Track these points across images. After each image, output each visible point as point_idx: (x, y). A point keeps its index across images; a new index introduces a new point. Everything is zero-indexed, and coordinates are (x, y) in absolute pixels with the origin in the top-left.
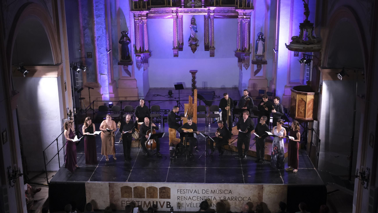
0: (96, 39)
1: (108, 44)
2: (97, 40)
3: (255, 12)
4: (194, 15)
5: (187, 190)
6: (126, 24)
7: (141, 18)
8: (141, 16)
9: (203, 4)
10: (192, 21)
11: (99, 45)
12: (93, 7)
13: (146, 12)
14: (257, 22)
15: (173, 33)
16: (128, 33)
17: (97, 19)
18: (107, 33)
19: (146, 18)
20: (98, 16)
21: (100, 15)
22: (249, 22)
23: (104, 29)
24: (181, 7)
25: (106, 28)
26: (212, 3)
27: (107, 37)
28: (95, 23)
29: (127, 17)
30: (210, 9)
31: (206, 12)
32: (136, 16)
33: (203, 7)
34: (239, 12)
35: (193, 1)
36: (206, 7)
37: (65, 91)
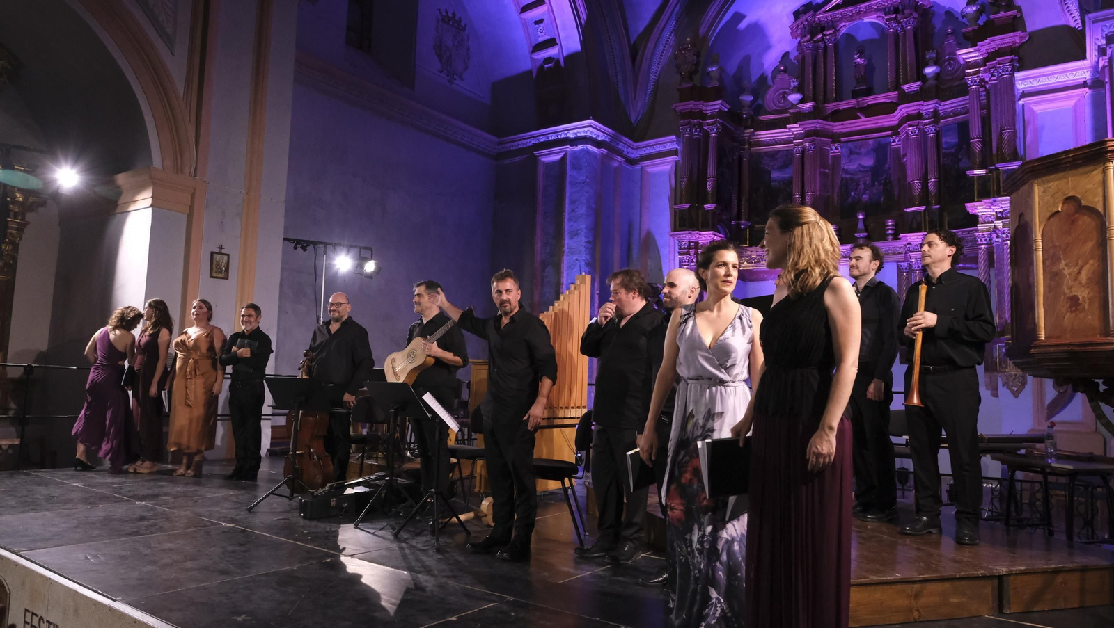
5: (49, 623)
8: (696, 246)
9: (890, 232)
17: (571, 242)
20: (574, 234)
21: (579, 232)
23: (583, 263)
25: (587, 264)
26: (915, 226)
28: (566, 251)
30: (909, 240)
31: (899, 253)
32: (682, 247)
33: (890, 237)
34: (977, 211)
35: (861, 225)
36: (900, 239)
37: (211, 276)
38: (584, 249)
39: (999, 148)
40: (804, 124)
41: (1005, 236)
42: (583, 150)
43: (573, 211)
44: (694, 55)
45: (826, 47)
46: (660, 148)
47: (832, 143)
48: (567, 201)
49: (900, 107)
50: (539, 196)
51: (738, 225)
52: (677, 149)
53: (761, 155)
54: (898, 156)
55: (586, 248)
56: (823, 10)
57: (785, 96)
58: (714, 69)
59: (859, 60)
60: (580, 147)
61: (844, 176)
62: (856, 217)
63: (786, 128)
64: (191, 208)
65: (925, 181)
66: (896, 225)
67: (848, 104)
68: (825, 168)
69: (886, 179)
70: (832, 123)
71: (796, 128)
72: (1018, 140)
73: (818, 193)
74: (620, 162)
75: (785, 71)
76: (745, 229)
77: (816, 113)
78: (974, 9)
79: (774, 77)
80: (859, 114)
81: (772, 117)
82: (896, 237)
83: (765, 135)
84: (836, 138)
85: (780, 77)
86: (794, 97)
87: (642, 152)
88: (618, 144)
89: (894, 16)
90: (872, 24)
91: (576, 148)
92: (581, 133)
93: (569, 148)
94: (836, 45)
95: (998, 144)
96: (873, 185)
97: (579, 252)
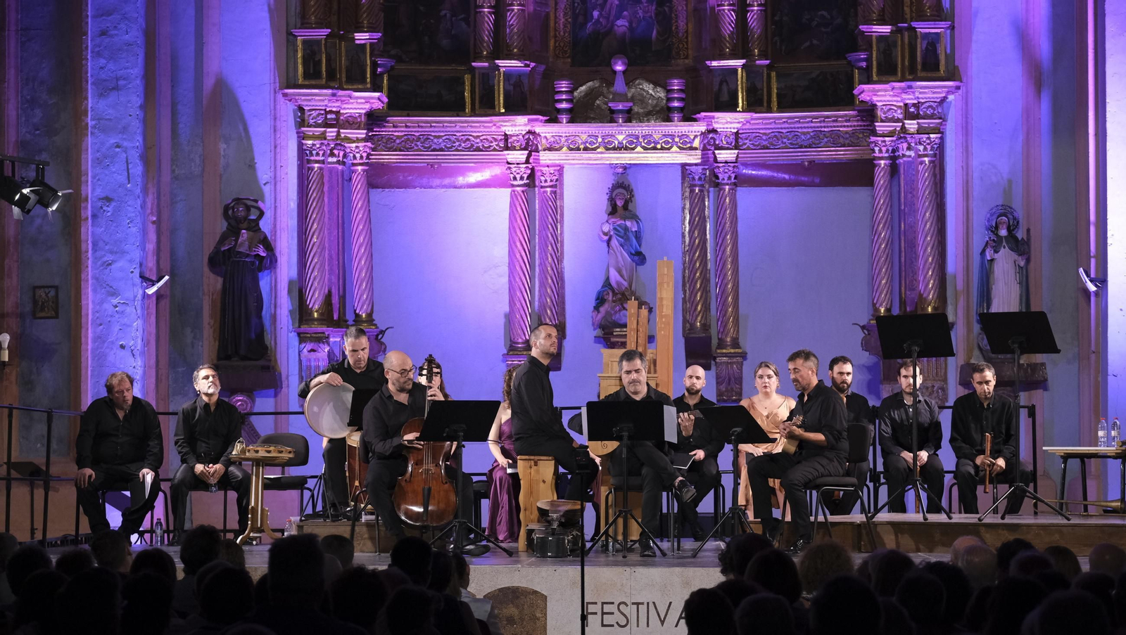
0: (86, 208)
1: (151, 247)
2: (94, 216)
3: (966, 101)
4: (626, 168)
5: (638, 604)
6: (252, 166)
7: (338, 133)
8: (338, 121)
9: (676, 104)
10: (612, 201)
11: (101, 244)
12: (86, 34)
13: (367, 100)
14: (980, 156)
15: (505, 269)
16: (262, 214)
17: (102, 104)
18: (152, 190)
19: (362, 133)
20: (109, 87)
21: (121, 83)
22: (935, 155)
23: (135, 156)
24: (553, 120)
25: (144, 158)
26: (725, 97)
27: (149, 211)
28: (91, 123)
29: (259, 130)
30: (716, 126)
32: (311, 121)
34: (875, 99)
35: (621, 86)
36: (695, 120)
41: (921, 148)
62: (609, 65)
65: (742, 7)
66: (689, 92)
73: (531, 8)
82: (689, 116)
97: (125, 129)
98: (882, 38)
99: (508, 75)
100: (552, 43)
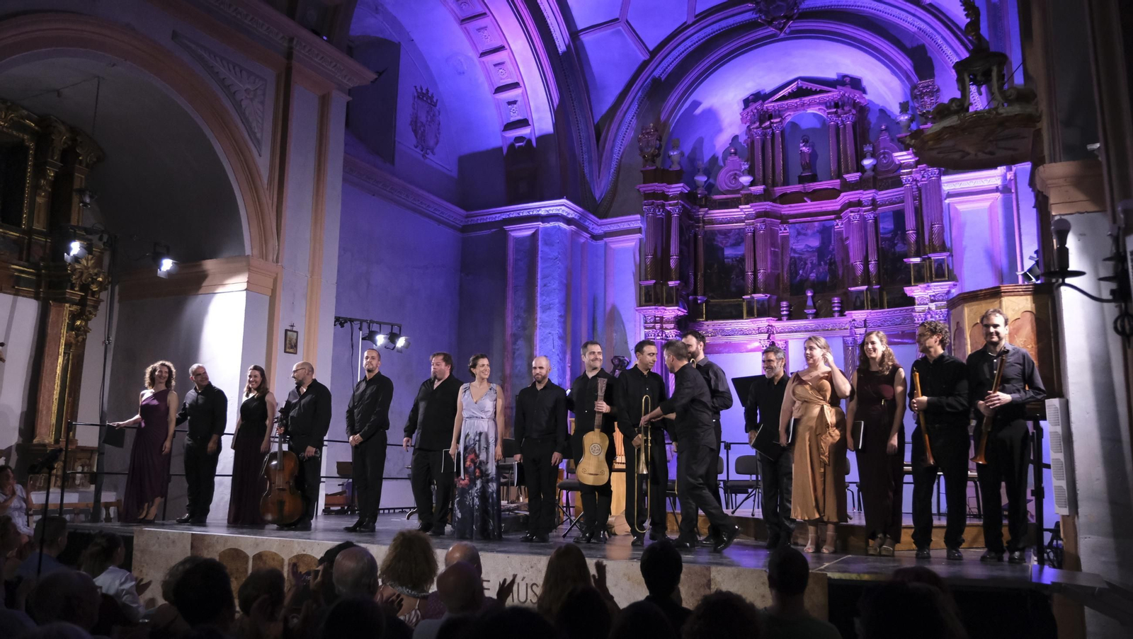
7: (661, 326)
8: (662, 320)
9: (836, 309)
12: (537, 288)
13: (674, 311)
16: (629, 362)
17: (543, 316)
19: (672, 326)
20: (546, 308)
21: (551, 306)
22: (945, 320)
23: (556, 337)
24: (780, 319)
25: (560, 338)
26: (858, 304)
27: (567, 361)
28: (538, 324)
29: (629, 327)
30: (854, 317)
31: (845, 329)
32: (648, 321)
33: (836, 314)
34: (913, 294)
35: (810, 302)
36: (845, 315)
37: (285, 352)
38: (556, 323)
39: (931, 240)
40: (755, 206)
41: (937, 316)
42: (555, 227)
43: (545, 285)
44: (657, 139)
45: (773, 134)
46: (625, 226)
47: (781, 223)
48: (539, 276)
49: (842, 194)
50: (510, 270)
51: (696, 300)
52: (640, 228)
53: (713, 233)
54: (842, 240)
55: (559, 322)
56: (770, 100)
57: (736, 177)
58: (675, 153)
59: (804, 148)
60: (552, 224)
61: (792, 255)
62: (805, 294)
63: (738, 208)
64: (274, 291)
65: (866, 262)
66: (841, 302)
67: (796, 188)
68: (775, 247)
69: (831, 259)
70: (780, 206)
71: (747, 209)
72: (945, 234)
73: (769, 271)
74: (587, 238)
75: (735, 153)
76: (701, 304)
77: (766, 196)
78: (906, 117)
79: (725, 159)
80: (805, 199)
81: (724, 197)
82: (842, 314)
83: (719, 214)
84: (784, 219)
85: (730, 158)
86: (745, 180)
87: (606, 229)
88: (585, 221)
89: (835, 110)
90: (815, 115)
91: (548, 225)
92: (553, 211)
93: (541, 225)
94: (782, 133)
95: (929, 236)
96: (820, 265)
97: (552, 326)
98: (915, 265)
99: (758, 301)
100: (781, 286)
